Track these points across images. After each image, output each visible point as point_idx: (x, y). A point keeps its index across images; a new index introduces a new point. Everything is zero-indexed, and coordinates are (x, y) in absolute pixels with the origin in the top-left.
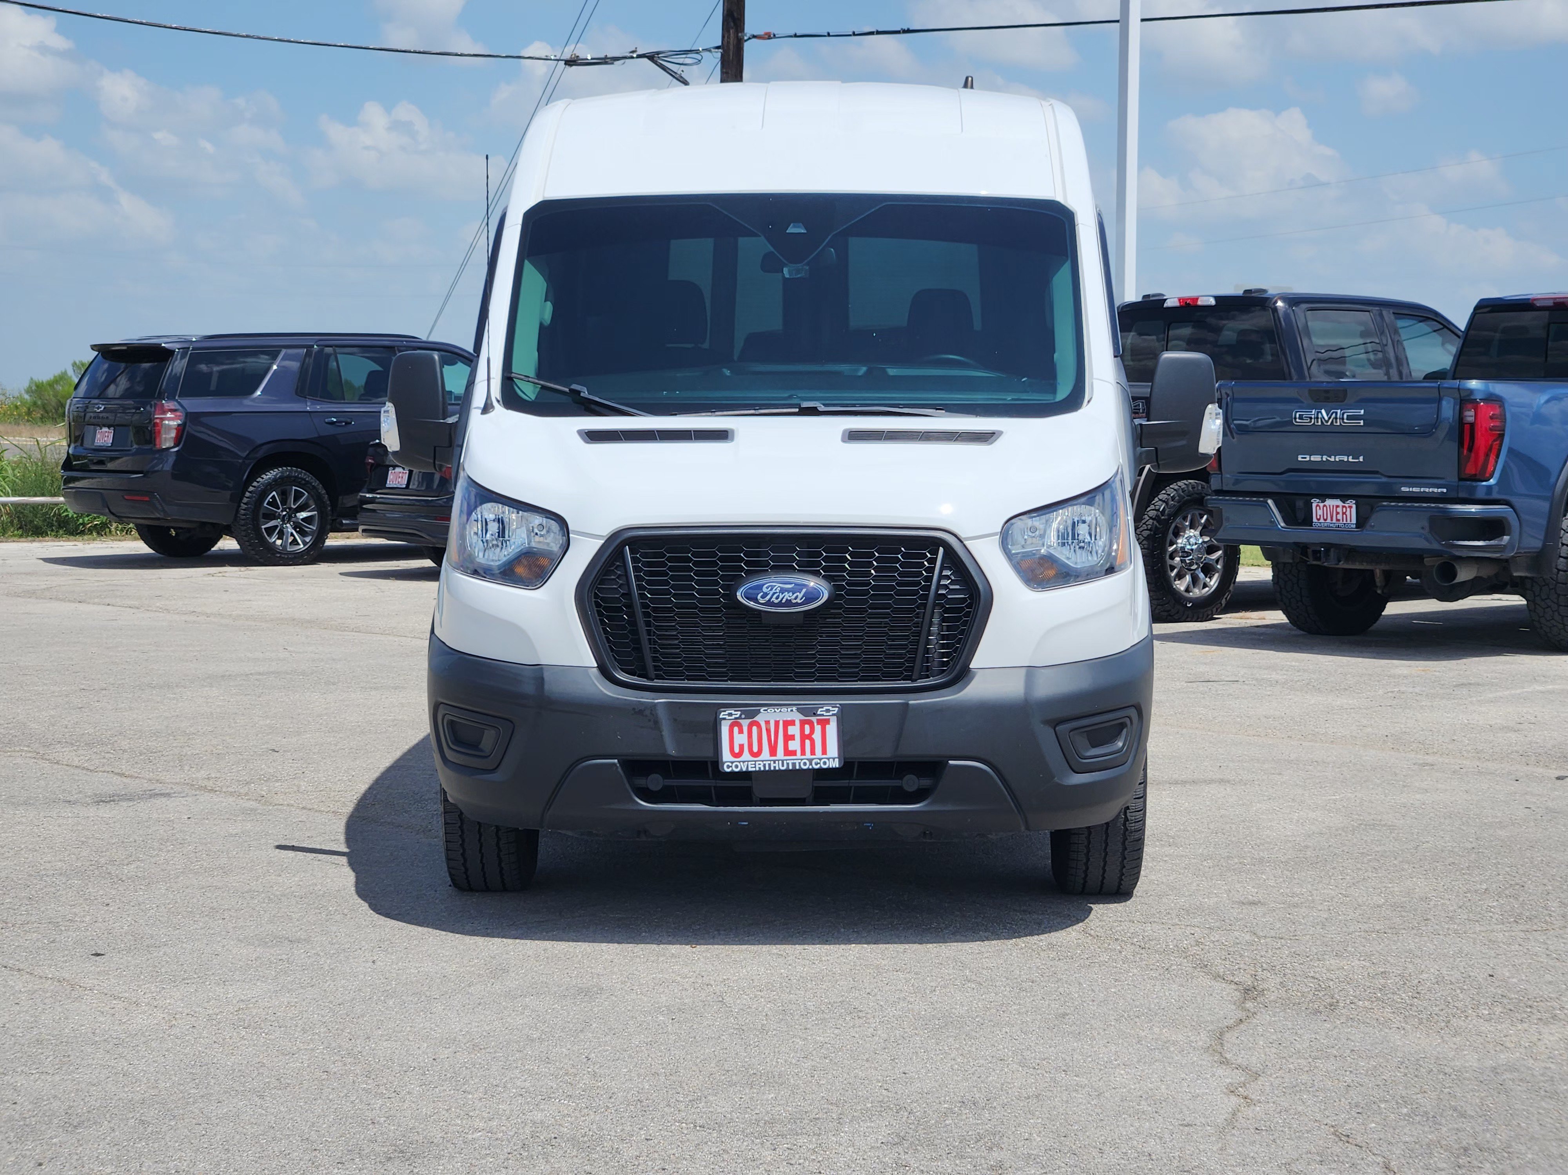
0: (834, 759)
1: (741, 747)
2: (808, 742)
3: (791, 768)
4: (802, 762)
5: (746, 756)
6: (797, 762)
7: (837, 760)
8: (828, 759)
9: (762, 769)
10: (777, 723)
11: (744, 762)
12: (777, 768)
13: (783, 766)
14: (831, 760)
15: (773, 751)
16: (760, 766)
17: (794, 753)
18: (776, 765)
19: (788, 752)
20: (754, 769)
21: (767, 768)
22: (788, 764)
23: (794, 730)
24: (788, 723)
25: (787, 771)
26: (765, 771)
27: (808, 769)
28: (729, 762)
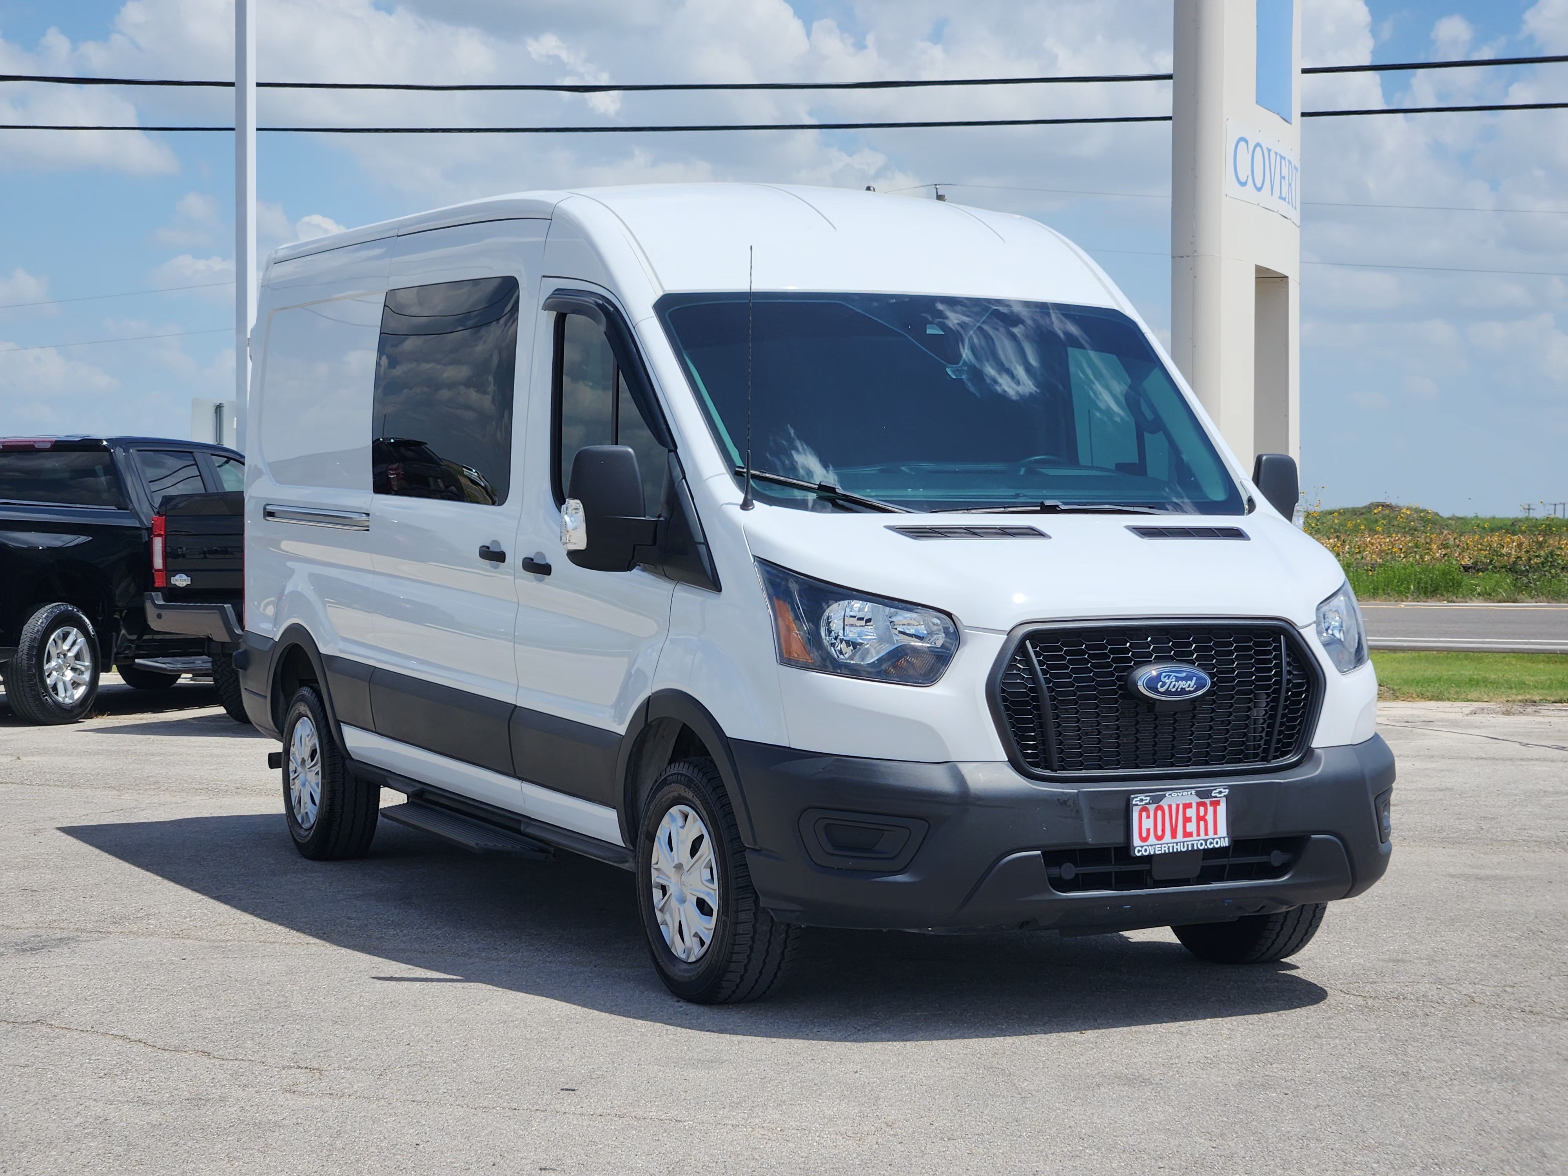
0: (1224, 838)
1: (1148, 830)
2: (1202, 823)
3: (1190, 849)
4: (1198, 843)
5: (1152, 840)
6: (1195, 843)
7: (1227, 839)
8: (1220, 838)
9: (1167, 851)
10: (1178, 806)
11: (1151, 846)
12: (1179, 850)
13: (1184, 847)
14: (1222, 839)
15: (1174, 835)
16: (1165, 849)
17: (1190, 835)
18: (1178, 847)
19: (1187, 834)
20: (1160, 852)
21: (1171, 851)
22: (1188, 845)
23: (1191, 813)
24: (1187, 806)
25: (1187, 851)
26: (1169, 853)
27: (1204, 849)
28: (1141, 847)
